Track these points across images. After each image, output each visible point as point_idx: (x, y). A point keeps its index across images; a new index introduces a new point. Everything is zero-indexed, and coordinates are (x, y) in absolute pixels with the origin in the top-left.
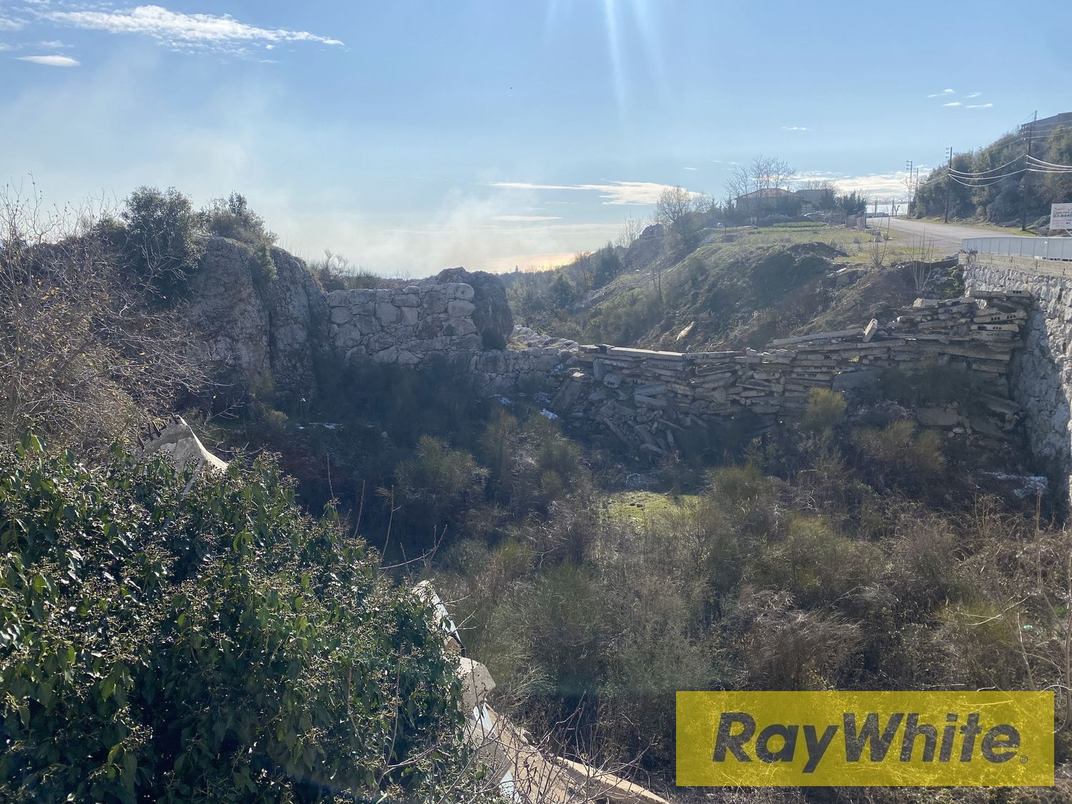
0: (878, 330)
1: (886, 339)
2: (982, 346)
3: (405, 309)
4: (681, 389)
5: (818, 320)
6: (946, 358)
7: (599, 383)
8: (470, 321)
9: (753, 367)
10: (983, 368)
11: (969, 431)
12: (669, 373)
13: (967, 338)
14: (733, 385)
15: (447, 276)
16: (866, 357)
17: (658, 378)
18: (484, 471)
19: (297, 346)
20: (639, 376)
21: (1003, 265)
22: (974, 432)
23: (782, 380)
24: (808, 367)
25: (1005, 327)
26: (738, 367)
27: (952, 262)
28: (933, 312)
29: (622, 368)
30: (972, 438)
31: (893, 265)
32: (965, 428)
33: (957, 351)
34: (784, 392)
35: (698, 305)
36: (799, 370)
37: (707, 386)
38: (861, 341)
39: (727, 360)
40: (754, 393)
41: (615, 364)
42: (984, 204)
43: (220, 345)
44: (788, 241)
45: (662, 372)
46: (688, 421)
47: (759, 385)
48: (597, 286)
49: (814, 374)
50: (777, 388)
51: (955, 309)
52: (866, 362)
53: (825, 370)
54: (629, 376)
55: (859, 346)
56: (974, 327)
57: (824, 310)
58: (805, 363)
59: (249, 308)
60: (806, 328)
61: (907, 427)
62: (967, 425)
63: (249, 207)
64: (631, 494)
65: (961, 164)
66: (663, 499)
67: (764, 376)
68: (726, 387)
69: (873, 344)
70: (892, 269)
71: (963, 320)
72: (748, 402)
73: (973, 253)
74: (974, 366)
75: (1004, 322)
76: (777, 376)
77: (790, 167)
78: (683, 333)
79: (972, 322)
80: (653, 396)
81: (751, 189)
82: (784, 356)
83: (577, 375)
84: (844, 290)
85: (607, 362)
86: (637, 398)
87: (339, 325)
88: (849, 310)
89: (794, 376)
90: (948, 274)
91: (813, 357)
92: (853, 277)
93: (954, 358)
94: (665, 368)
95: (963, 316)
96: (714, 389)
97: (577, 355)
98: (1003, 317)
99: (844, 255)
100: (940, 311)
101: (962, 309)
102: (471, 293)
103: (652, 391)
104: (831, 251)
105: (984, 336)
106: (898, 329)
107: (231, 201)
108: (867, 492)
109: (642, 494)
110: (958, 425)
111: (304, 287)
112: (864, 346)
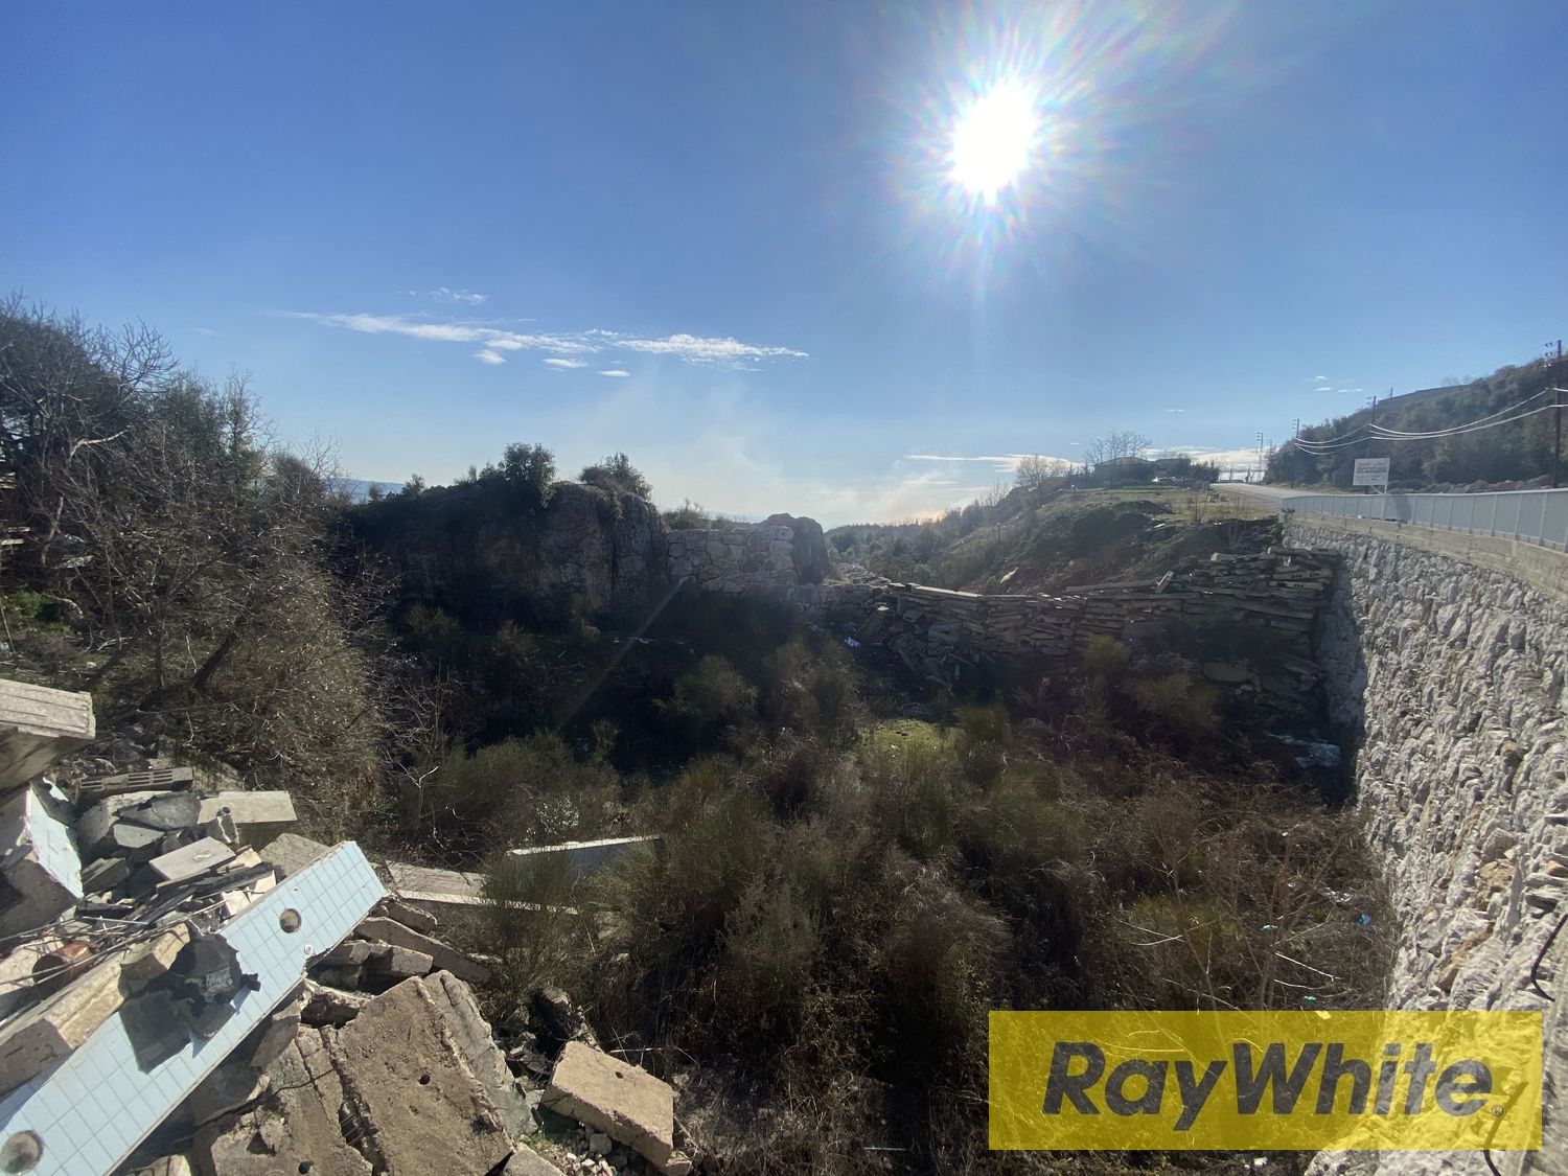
0: (1171, 582)
1: (1179, 591)
2: (1280, 602)
3: (732, 547)
4: (974, 627)
6: (1242, 613)
7: (900, 618)
8: (789, 558)
9: (1044, 611)
10: (1283, 625)
11: (1259, 690)
12: (965, 612)
13: (1266, 594)
14: (1024, 626)
15: (774, 519)
16: (1158, 607)
17: (955, 616)
19: (635, 574)
20: (937, 613)
21: (1315, 523)
22: (1264, 690)
23: (1072, 625)
24: (1099, 614)
25: (1308, 585)
26: (1028, 610)
28: (1231, 568)
29: (924, 605)
30: (1261, 696)
31: (1211, 522)
32: (1254, 686)
33: (1256, 607)
34: (1075, 635)
35: (1024, 553)
36: (1090, 616)
37: (997, 626)
38: (1153, 592)
39: (1018, 603)
40: (1044, 636)
41: (917, 601)
43: (567, 570)
44: (1117, 499)
45: (958, 611)
46: (977, 658)
47: (1049, 628)
49: (1104, 621)
50: (1066, 632)
51: (1253, 565)
52: (1158, 612)
53: (1115, 618)
54: (929, 612)
55: (1151, 596)
56: (1274, 583)
57: (1136, 562)
58: (1094, 610)
59: (594, 541)
60: (1115, 578)
61: (1184, 681)
62: (1257, 683)
64: (904, 723)
65: (1309, 434)
66: (931, 730)
67: (1054, 620)
68: (1017, 629)
69: (1166, 596)
70: (1209, 526)
71: (1263, 576)
72: (1038, 643)
73: (1292, 511)
74: (1273, 623)
75: (1307, 580)
76: (1068, 620)
78: (1007, 577)
79: (1272, 579)
80: (947, 633)
81: (1105, 459)
82: (1075, 602)
83: (882, 609)
84: (1159, 544)
85: (911, 599)
86: (931, 633)
87: (675, 558)
88: (1157, 563)
89: (1084, 622)
91: (1105, 605)
92: (1170, 532)
93: (1251, 614)
94: (961, 608)
95: (1262, 572)
96: (1006, 629)
97: (888, 592)
98: (1307, 574)
100: (1239, 565)
101: (1260, 564)
102: (791, 535)
103: (945, 628)
105: (1283, 593)
106: (1194, 583)
109: (912, 723)
110: (1248, 682)
111: (650, 526)
112: (1156, 596)
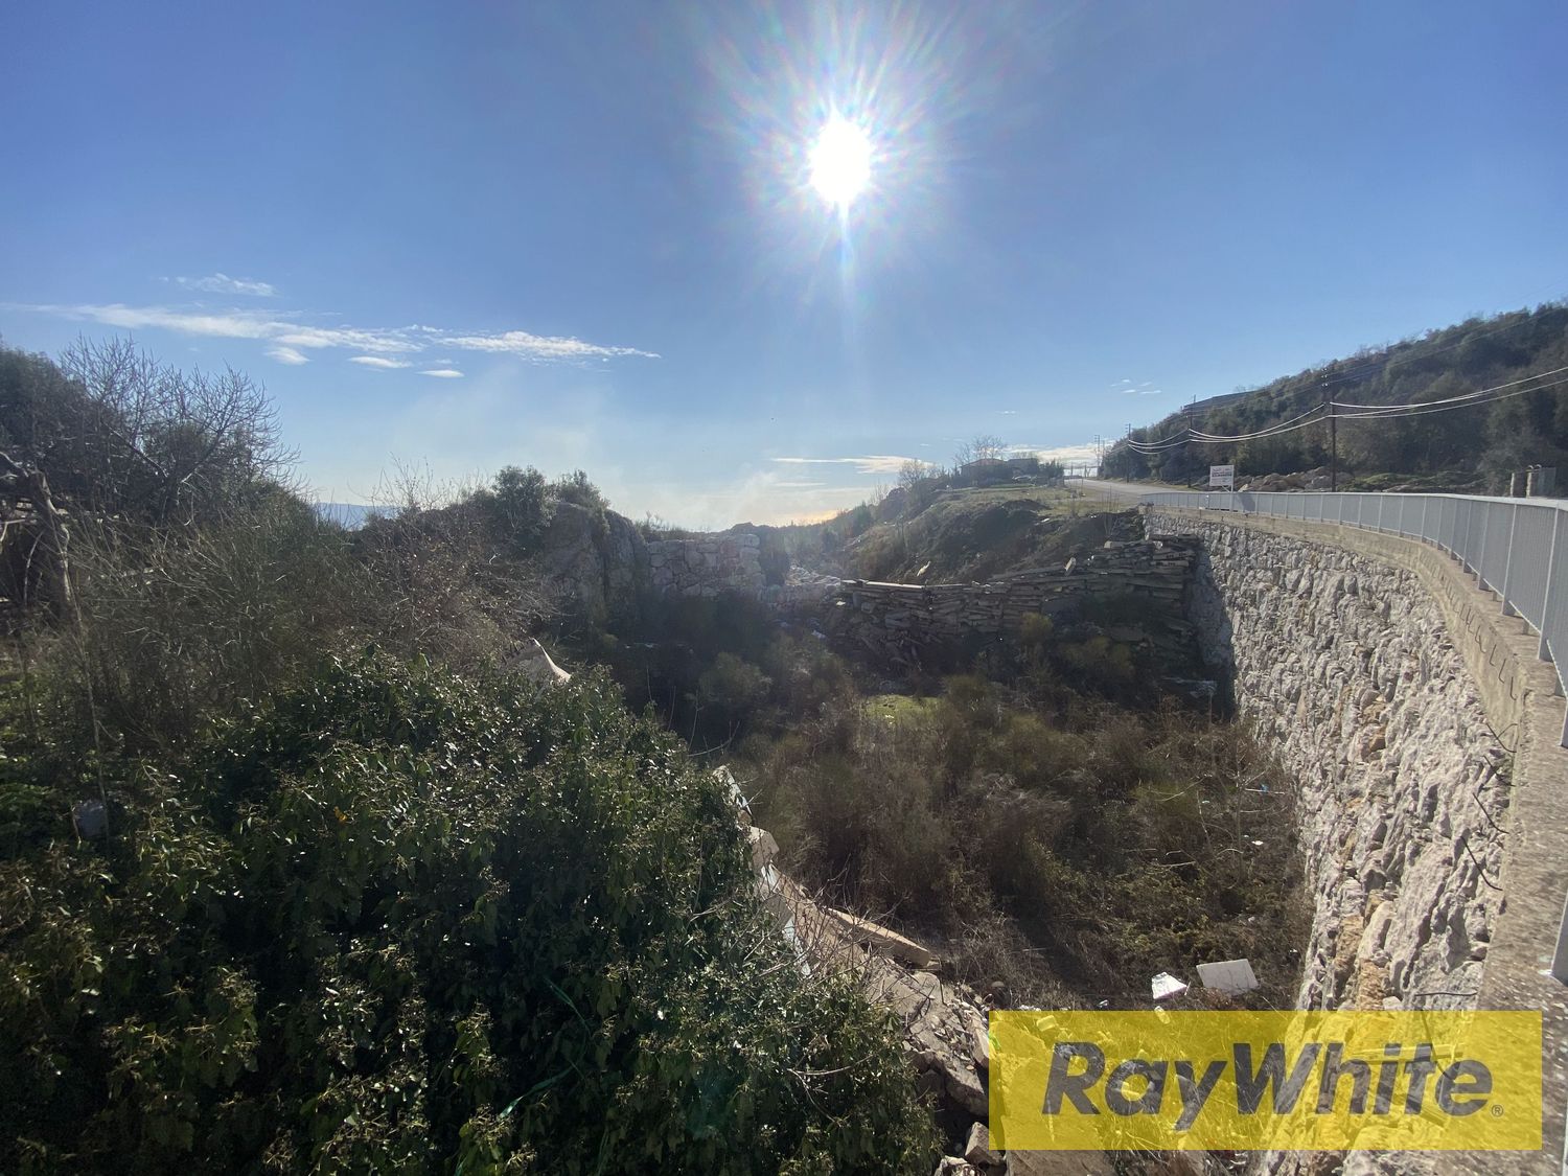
0: (1076, 567)
1: (1083, 574)
2: (1159, 577)
3: (706, 555)
4: (921, 614)
5: (1028, 559)
6: (1132, 588)
7: (857, 610)
8: (756, 562)
9: (978, 596)
10: (1162, 595)
11: (1153, 645)
12: (912, 602)
13: (1148, 572)
14: (963, 610)
15: (739, 529)
16: (1067, 588)
17: (903, 605)
18: (768, 680)
19: (624, 585)
20: (888, 604)
21: (1174, 514)
22: (1156, 646)
23: (1001, 607)
24: (1021, 596)
25: (1179, 563)
26: (966, 596)
27: (1134, 512)
28: (1120, 551)
29: (875, 598)
30: (1155, 650)
31: (1087, 515)
32: (1148, 642)
33: (1140, 582)
34: (1003, 614)
35: (933, 549)
36: (1014, 598)
37: (941, 611)
38: (1063, 575)
39: (957, 591)
40: (979, 617)
41: (869, 594)
42: (1157, 467)
43: (566, 584)
44: (1003, 498)
45: (907, 601)
46: (928, 639)
47: (983, 610)
48: (854, 536)
49: (1026, 601)
50: (996, 613)
51: (1137, 549)
52: (1067, 591)
53: (1034, 598)
54: (881, 604)
55: (1062, 579)
56: (1154, 563)
57: (1032, 552)
58: (1018, 593)
59: (589, 556)
60: (1018, 565)
61: (1102, 642)
62: (1150, 640)
63: (588, 480)
64: (885, 697)
65: (1138, 436)
66: (909, 701)
67: (986, 603)
68: (956, 612)
69: (1073, 578)
70: (1086, 519)
71: (1144, 558)
72: (975, 623)
73: (1150, 505)
74: (1155, 594)
75: (1177, 559)
76: (997, 603)
77: (1003, 442)
78: (922, 570)
79: (1152, 559)
80: (900, 620)
81: (973, 460)
82: (1002, 587)
83: (840, 603)
84: (1048, 536)
85: (863, 593)
86: (887, 621)
87: (657, 568)
88: (1053, 551)
89: (1010, 603)
90: (1132, 522)
91: (1023, 588)
92: (1054, 525)
93: (1138, 587)
94: (909, 598)
95: (1144, 554)
96: (948, 614)
97: (840, 587)
98: (1176, 554)
99: (1048, 508)
100: (1126, 550)
101: (1143, 549)
102: (757, 542)
103: (898, 615)
104: (1037, 505)
105: (1161, 570)
106: (1092, 565)
107: (575, 475)
108: (1072, 694)
109: (892, 697)
110: (1143, 640)
111: (630, 540)
112: (1066, 578)
